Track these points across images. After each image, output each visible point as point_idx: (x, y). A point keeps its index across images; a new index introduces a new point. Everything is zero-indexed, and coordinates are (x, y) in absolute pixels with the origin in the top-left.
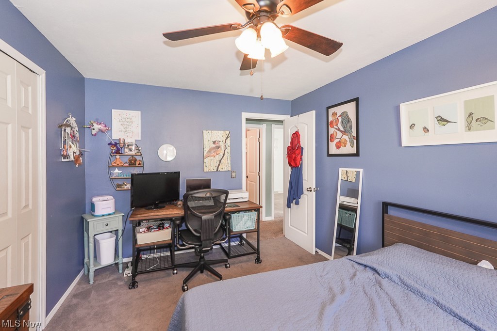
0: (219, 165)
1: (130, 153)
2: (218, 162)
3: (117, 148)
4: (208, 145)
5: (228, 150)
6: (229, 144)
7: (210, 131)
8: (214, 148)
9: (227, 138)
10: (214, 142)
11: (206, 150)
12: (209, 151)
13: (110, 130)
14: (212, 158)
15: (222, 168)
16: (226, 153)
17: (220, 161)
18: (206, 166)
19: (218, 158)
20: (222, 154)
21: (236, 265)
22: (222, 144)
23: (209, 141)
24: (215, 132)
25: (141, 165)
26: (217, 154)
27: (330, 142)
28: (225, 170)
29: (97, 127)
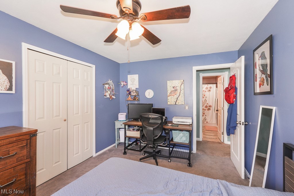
0: (177, 101)
1: (134, 94)
2: (176, 99)
3: (129, 92)
4: (170, 89)
5: (182, 92)
6: (183, 88)
7: (171, 81)
8: (173, 91)
9: (182, 84)
10: (174, 87)
11: (169, 92)
12: (170, 93)
13: (127, 85)
14: (172, 96)
15: (178, 103)
16: (181, 94)
17: (177, 99)
18: (169, 101)
19: (176, 96)
20: (178, 94)
21: (174, 162)
22: (178, 88)
23: (170, 86)
24: (174, 81)
25: (138, 100)
26: (175, 94)
27: (255, 82)
28: (181, 104)
29: (122, 83)
